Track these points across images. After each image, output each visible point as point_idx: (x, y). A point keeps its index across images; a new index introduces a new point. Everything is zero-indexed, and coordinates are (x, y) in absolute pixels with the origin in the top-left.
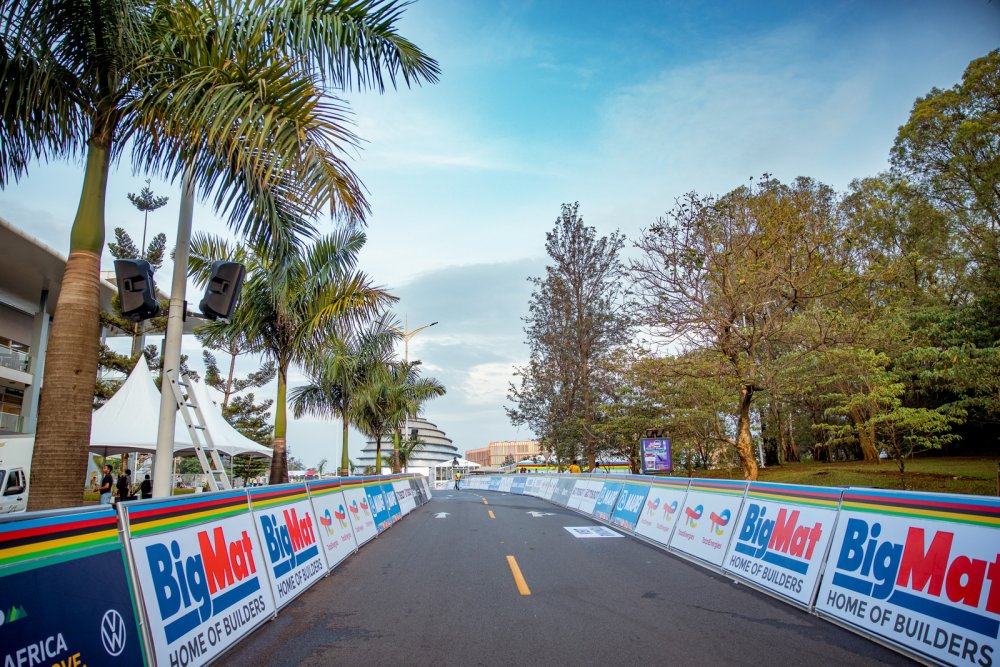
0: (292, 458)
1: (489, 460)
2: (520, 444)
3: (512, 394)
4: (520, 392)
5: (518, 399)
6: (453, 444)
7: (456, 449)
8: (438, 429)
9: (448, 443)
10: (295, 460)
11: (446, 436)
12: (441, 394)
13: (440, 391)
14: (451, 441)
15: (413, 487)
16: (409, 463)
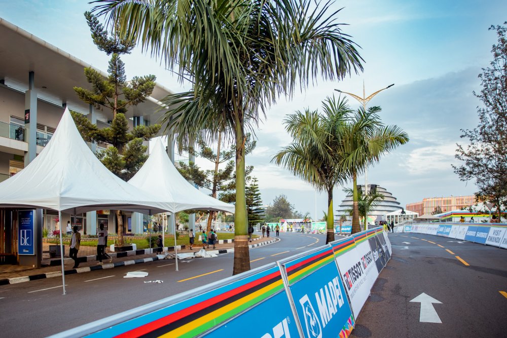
0: (297, 212)
1: (422, 210)
2: (446, 199)
3: (460, 154)
4: (467, 152)
5: (466, 158)
6: (397, 201)
7: (399, 204)
8: (387, 191)
9: (394, 200)
10: (298, 212)
11: (393, 196)
12: (402, 143)
13: (402, 139)
14: (396, 199)
15: (373, 248)
16: (368, 213)
